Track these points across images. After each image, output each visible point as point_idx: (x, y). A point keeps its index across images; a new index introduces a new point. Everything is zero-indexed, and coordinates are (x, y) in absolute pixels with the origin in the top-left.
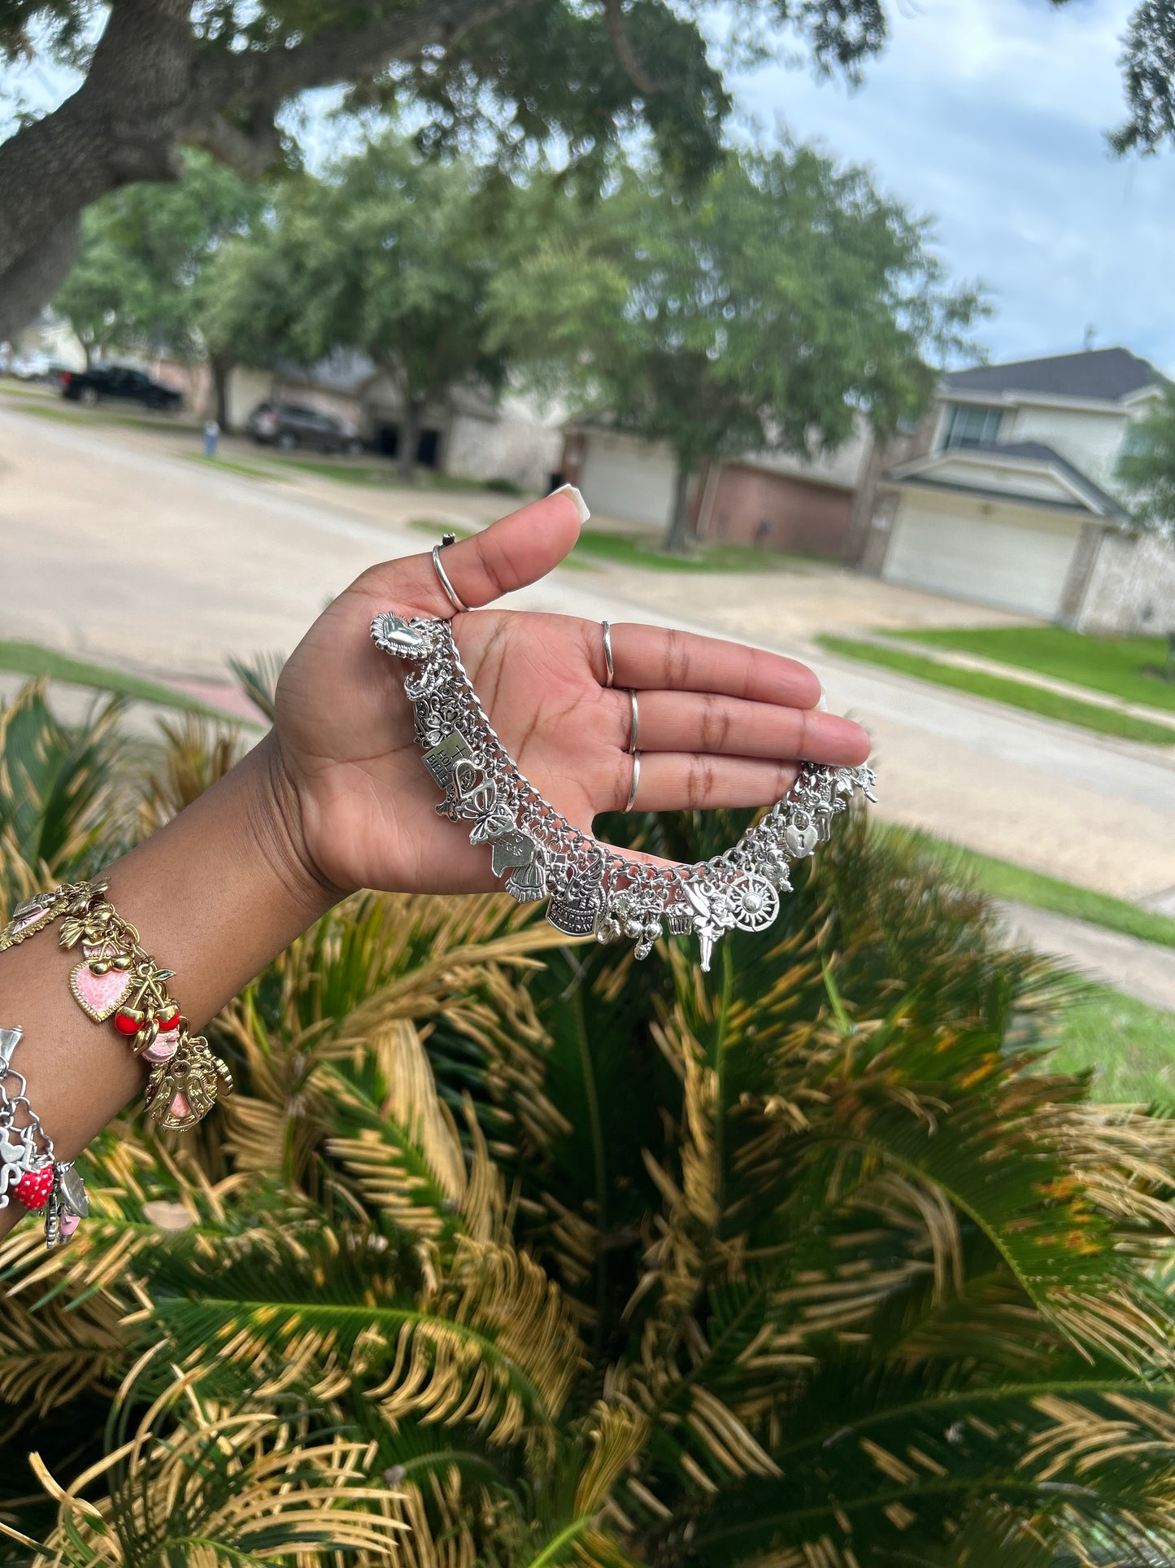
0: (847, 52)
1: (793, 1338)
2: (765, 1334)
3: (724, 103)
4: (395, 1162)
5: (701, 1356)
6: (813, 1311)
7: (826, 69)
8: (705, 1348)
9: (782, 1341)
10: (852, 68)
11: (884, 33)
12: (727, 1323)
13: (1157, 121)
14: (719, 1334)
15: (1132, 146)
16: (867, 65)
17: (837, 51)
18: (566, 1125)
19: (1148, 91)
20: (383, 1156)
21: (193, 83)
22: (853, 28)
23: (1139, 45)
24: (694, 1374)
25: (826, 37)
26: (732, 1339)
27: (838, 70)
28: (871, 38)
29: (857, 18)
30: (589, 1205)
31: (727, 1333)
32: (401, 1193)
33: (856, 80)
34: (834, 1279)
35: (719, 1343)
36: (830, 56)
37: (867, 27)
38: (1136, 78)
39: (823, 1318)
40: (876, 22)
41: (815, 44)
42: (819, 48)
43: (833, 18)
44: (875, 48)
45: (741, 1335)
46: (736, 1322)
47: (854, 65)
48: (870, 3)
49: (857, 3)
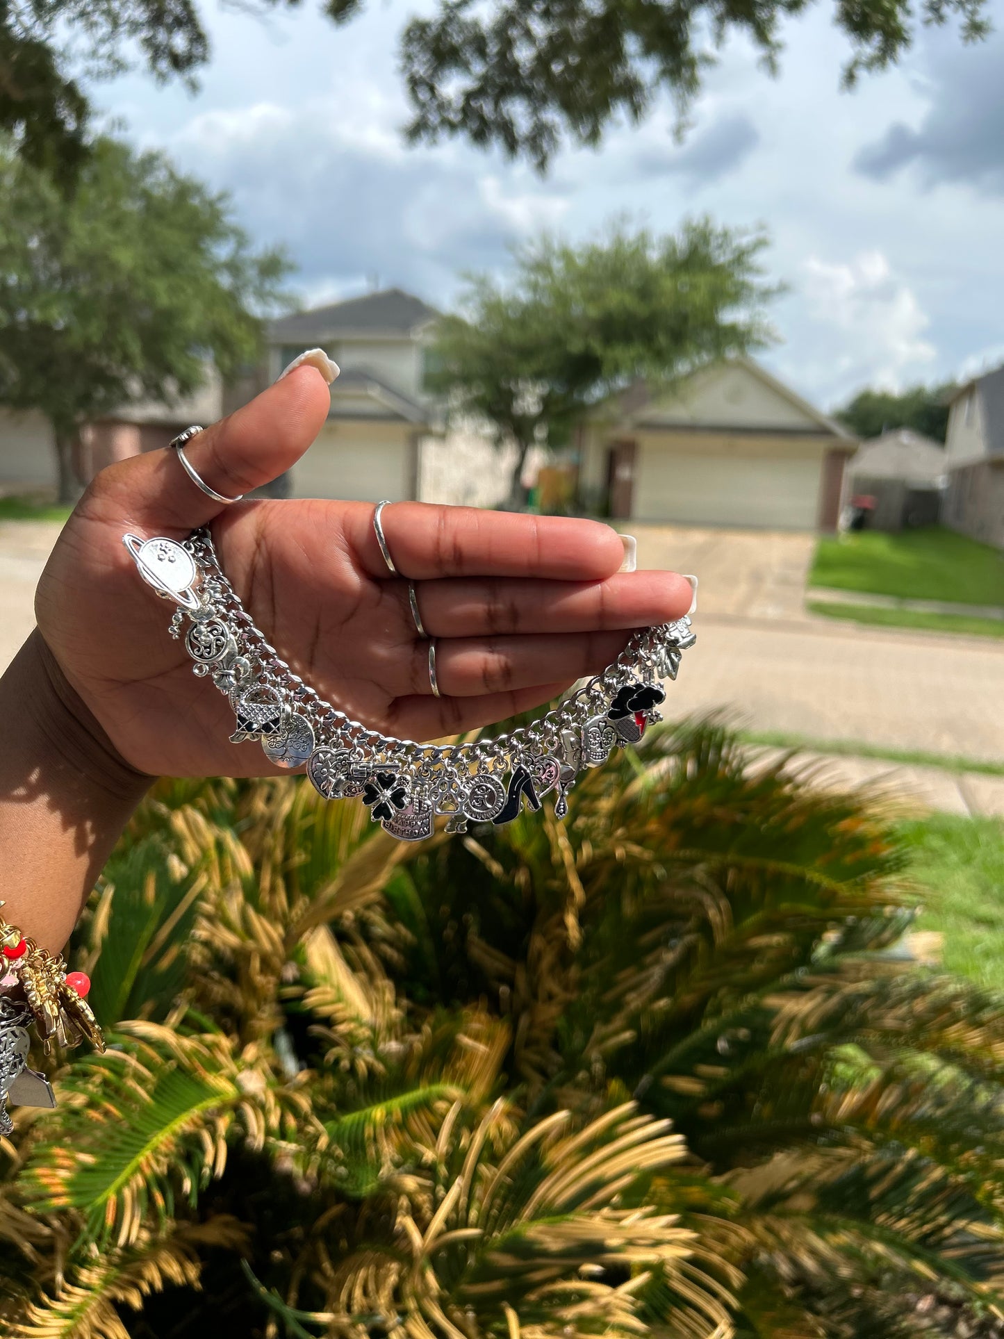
0: (180, 62)
3: (81, 108)
7: (162, 77)
10: (188, 76)
11: (207, 47)
13: (434, 118)
15: (420, 138)
16: (200, 72)
17: (170, 61)
19: (424, 95)
22: (180, 42)
23: (409, 58)
25: (157, 51)
27: (175, 77)
28: (198, 51)
29: (181, 33)
33: (194, 87)
36: (164, 65)
37: (191, 41)
38: (415, 83)
40: (198, 38)
41: (149, 56)
42: (153, 59)
43: (162, 36)
44: (204, 59)
47: (189, 74)
48: (188, 21)
49: (179, 23)
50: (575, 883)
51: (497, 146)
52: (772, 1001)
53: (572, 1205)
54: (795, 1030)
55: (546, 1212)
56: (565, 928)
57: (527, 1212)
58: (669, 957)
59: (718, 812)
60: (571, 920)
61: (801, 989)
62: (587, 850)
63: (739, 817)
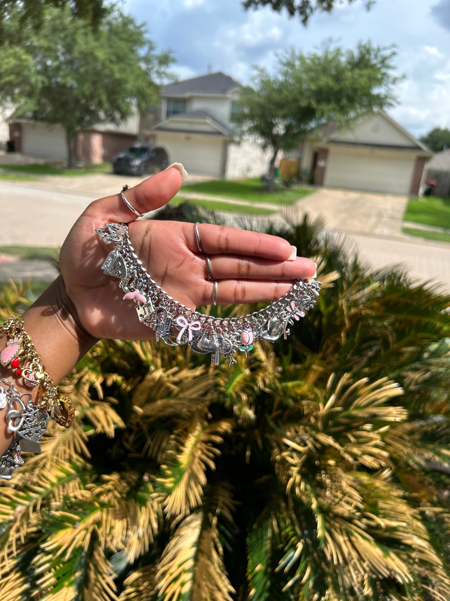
50: (347, 321)
51: (284, 11)
52: (404, 374)
53: (367, 406)
54: (413, 383)
55: (358, 407)
56: (341, 337)
57: (352, 407)
58: (370, 353)
59: (401, 300)
60: (343, 335)
61: (416, 370)
62: (353, 311)
63: (409, 302)
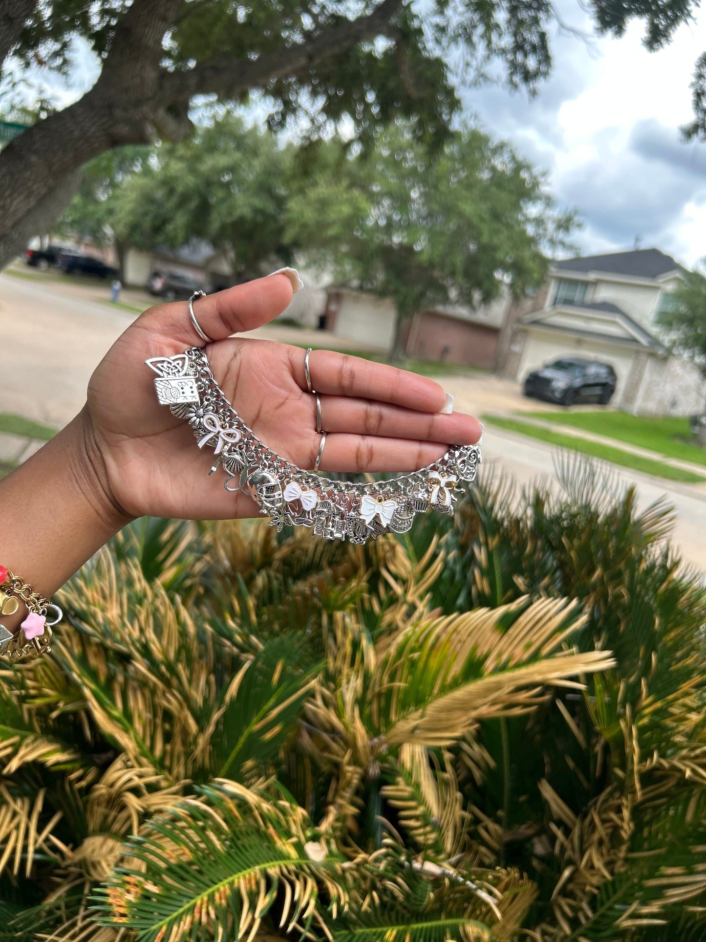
0: (528, 76)
1: (654, 908)
2: (635, 906)
3: (455, 105)
4: (412, 798)
5: (587, 918)
6: (671, 892)
7: (515, 86)
8: (590, 913)
9: (645, 910)
10: (531, 86)
11: (550, 66)
12: (608, 898)
14: (602, 904)
15: (695, 135)
16: (540, 84)
17: (522, 76)
18: (492, 763)
20: (406, 794)
21: (161, 87)
22: (532, 63)
23: (700, 76)
24: (580, 930)
25: (514, 67)
26: (611, 908)
27: (523, 88)
28: (543, 68)
29: (534, 56)
30: (500, 813)
31: (608, 904)
32: (416, 818)
33: (534, 93)
34: (691, 872)
35: (601, 911)
36: (517, 79)
37: (540, 62)
38: (700, 95)
39: (675, 896)
40: (546, 59)
41: (509, 72)
42: (512, 74)
43: (520, 57)
45: (617, 907)
46: (614, 898)
47: (532, 85)
48: (542, 49)
49: (534, 48)
